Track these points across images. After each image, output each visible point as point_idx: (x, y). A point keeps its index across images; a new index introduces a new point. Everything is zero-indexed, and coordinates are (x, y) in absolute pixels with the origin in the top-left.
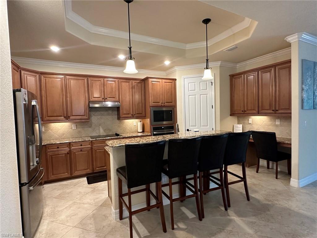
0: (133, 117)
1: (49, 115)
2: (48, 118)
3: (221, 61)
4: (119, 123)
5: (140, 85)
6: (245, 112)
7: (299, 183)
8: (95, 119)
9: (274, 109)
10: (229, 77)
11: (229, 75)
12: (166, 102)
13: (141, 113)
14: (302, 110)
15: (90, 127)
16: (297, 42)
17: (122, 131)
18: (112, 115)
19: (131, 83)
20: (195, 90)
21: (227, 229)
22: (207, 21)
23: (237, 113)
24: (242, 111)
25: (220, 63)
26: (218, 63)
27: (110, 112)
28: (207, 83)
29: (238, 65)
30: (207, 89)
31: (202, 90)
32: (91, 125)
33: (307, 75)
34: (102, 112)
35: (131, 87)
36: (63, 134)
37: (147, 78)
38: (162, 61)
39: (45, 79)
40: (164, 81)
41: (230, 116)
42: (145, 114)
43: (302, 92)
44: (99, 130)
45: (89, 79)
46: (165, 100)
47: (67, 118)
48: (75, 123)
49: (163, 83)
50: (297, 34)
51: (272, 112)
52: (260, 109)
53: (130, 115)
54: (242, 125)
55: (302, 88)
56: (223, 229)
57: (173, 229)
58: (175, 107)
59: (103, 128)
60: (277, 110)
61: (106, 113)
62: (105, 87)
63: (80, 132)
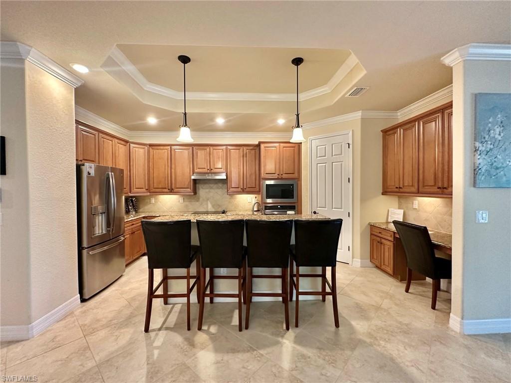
0: (244, 191)
1: (155, 187)
2: (154, 190)
3: (361, 111)
4: (230, 199)
5: (253, 152)
6: (401, 190)
7: (462, 325)
8: (203, 191)
9: (440, 185)
10: (382, 133)
11: (381, 131)
12: (285, 174)
13: (254, 187)
14: (473, 189)
15: (198, 201)
16: (462, 64)
17: (233, 207)
18: (222, 189)
19: (241, 150)
20: (325, 156)
21: (259, 351)
22: (298, 61)
23: (390, 190)
24: (396, 188)
25: (360, 114)
26: (358, 114)
27: (220, 185)
28: (342, 145)
29: (399, 114)
30: (341, 154)
31: (334, 155)
32: (199, 199)
33: (490, 123)
34: (212, 185)
35: (242, 155)
36: (171, 207)
37: (260, 143)
38: (274, 120)
39: (153, 151)
40: (282, 145)
41: (382, 194)
42: (260, 189)
43: (474, 155)
44: (207, 205)
45: (194, 148)
46: (283, 171)
47: (171, 191)
48: (183, 195)
49: (281, 149)
50: (456, 49)
51: (438, 192)
52: (421, 185)
53: (239, 189)
54: (402, 211)
55: (474, 146)
56: (254, 350)
57: (200, 329)
58: (299, 179)
59: (211, 203)
60: (445, 188)
61: (215, 186)
62: (211, 156)
63: (186, 206)
